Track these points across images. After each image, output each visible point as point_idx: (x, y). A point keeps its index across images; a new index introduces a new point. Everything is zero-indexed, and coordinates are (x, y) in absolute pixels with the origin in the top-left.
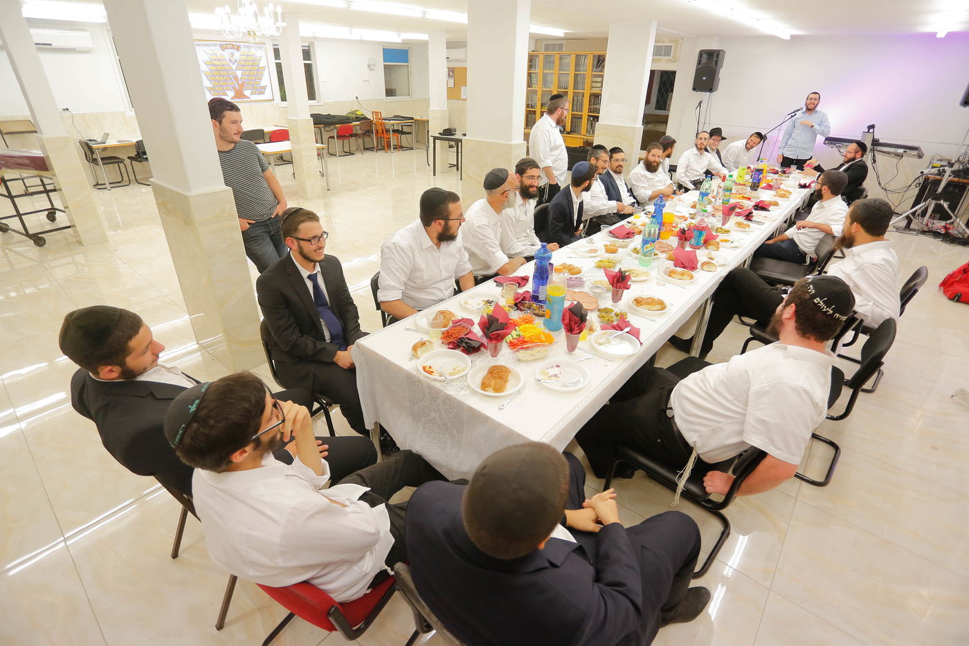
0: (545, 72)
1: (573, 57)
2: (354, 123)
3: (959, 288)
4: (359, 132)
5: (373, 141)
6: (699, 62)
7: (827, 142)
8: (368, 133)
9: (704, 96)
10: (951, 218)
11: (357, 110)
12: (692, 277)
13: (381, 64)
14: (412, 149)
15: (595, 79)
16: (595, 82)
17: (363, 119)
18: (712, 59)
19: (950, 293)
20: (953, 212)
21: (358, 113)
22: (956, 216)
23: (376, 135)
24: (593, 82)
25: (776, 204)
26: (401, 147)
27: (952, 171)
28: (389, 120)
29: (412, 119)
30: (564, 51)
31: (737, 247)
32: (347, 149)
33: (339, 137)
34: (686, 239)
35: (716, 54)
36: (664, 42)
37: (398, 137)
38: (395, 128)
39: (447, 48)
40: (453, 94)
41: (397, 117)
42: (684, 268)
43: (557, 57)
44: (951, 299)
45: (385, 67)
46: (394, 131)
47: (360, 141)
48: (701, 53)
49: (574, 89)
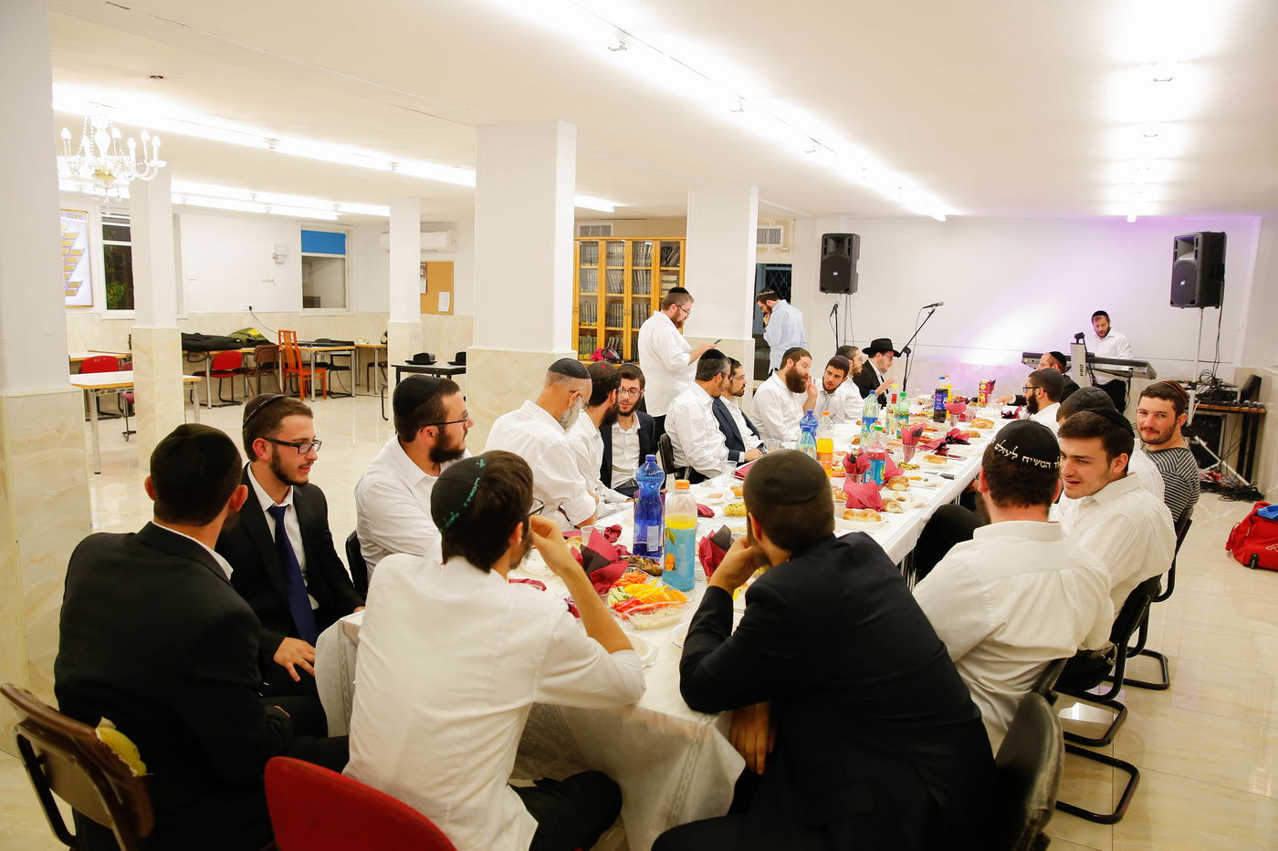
0: (583, 267)
1: (629, 245)
2: (244, 350)
3: (1251, 547)
4: (252, 364)
5: (277, 382)
6: (825, 251)
7: (1026, 360)
8: (268, 367)
9: (840, 298)
10: (1216, 462)
11: (250, 329)
12: (879, 519)
13: (296, 254)
14: (350, 395)
15: (666, 278)
16: (667, 282)
17: (260, 343)
18: (843, 247)
19: (1242, 556)
20: (1216, 453)
21: (251, 332)
22: (1221, 458)
23: (284, 371)
24: (663, 282)
25: (976, 435)
26: (330, 394)
27: (1196, 396)
28: (309, 345)
29: (352, 343)
30: (613, 236)
31: (935, 486)
32: (226, 396)
33: (213, 374)
34: (858, 471)
35: (847, 241)
36: (768, 224)
37: (323, 374)
38: (318, 361)
39: (421, 231)
40: (428, 303)
41: (321, 342)
42: (863, 508)
43: (602, 244)
44: (1247, 565)
45: (306, 261)
46: (318, 365)
47: (253, 380)
48: (826, 238)
49: (633, 293)
